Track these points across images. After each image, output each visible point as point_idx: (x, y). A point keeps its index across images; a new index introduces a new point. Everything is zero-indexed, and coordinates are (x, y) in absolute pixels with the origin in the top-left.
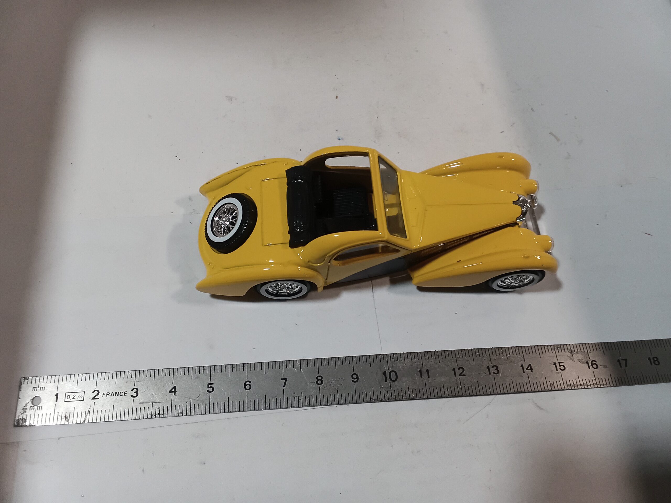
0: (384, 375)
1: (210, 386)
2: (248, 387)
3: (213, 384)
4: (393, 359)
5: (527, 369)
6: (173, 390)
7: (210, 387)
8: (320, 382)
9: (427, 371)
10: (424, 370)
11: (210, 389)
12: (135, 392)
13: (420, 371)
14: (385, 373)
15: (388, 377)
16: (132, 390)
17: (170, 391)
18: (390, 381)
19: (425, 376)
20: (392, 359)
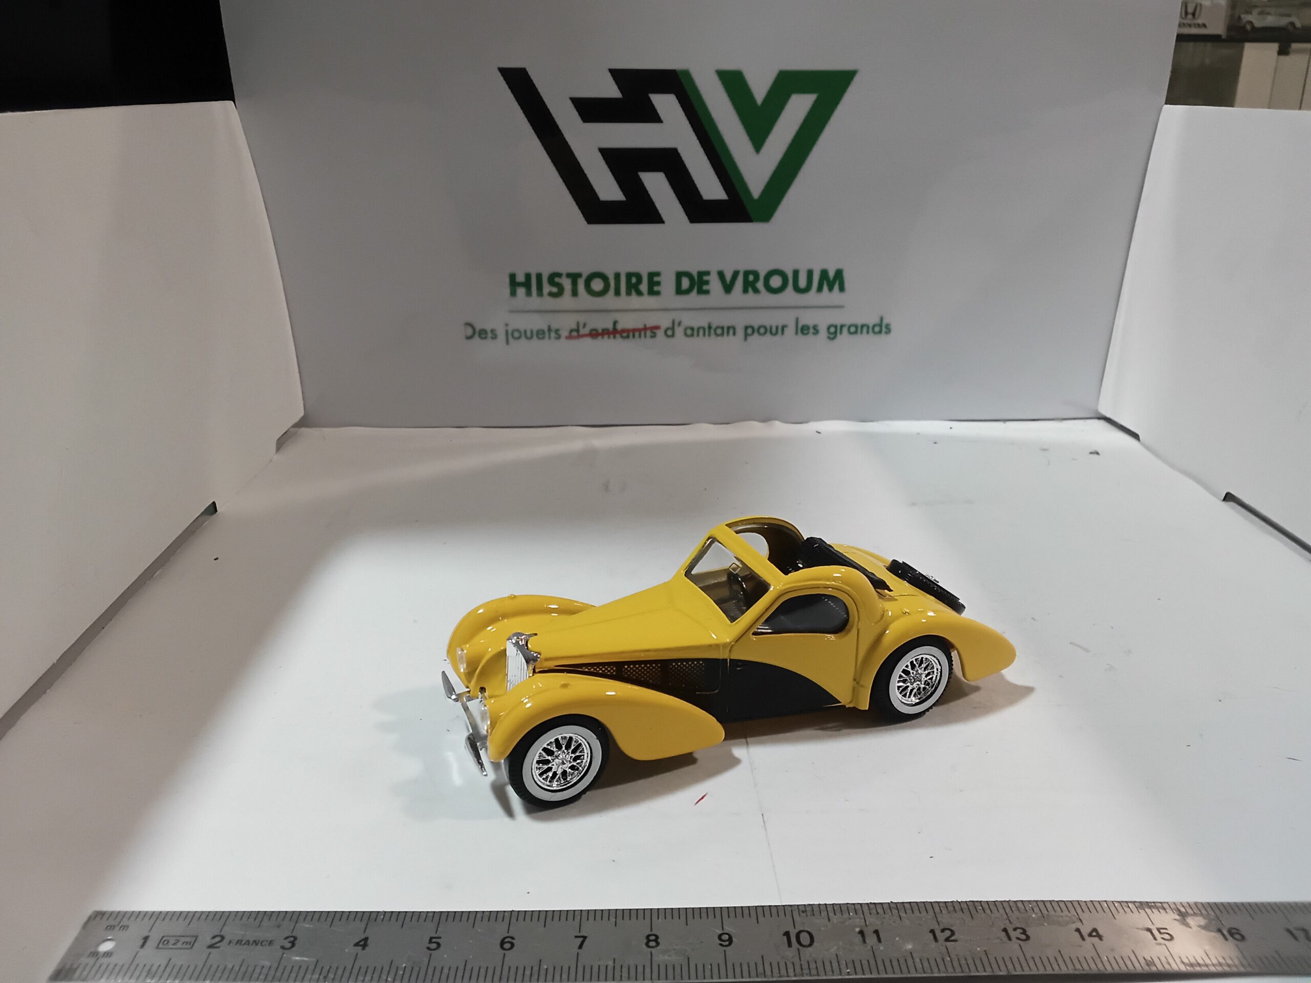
0: (785, 937)
1: (434, 940)
2: (507, 946)
3: (440, 938)
4: (805, 913)
5: (1090, 935)
6: (362, 943)
7: (434, 942)
8: (652, 944)
9: (876, 932)
10: (869, 931)
11: (434, 946)
12: (290, 942)
13: (861, 933)
14: (787, 934)
15: (793, 939)
16: (286, 938)
17: (357, 945)
18: (799, 947)
19: (871, 940)
20: (801, 913)
